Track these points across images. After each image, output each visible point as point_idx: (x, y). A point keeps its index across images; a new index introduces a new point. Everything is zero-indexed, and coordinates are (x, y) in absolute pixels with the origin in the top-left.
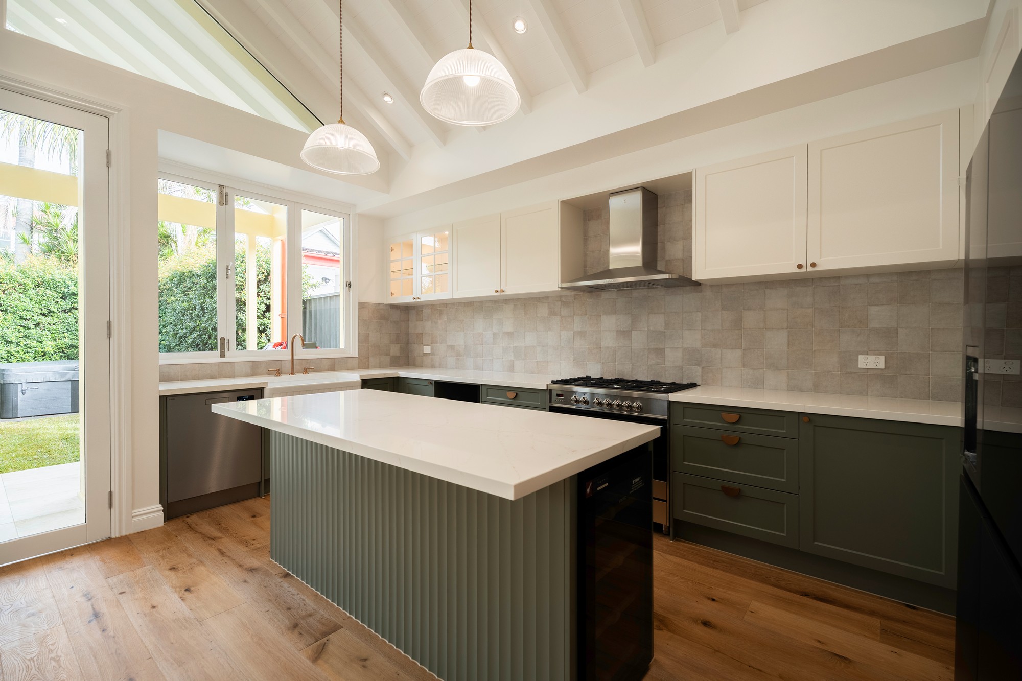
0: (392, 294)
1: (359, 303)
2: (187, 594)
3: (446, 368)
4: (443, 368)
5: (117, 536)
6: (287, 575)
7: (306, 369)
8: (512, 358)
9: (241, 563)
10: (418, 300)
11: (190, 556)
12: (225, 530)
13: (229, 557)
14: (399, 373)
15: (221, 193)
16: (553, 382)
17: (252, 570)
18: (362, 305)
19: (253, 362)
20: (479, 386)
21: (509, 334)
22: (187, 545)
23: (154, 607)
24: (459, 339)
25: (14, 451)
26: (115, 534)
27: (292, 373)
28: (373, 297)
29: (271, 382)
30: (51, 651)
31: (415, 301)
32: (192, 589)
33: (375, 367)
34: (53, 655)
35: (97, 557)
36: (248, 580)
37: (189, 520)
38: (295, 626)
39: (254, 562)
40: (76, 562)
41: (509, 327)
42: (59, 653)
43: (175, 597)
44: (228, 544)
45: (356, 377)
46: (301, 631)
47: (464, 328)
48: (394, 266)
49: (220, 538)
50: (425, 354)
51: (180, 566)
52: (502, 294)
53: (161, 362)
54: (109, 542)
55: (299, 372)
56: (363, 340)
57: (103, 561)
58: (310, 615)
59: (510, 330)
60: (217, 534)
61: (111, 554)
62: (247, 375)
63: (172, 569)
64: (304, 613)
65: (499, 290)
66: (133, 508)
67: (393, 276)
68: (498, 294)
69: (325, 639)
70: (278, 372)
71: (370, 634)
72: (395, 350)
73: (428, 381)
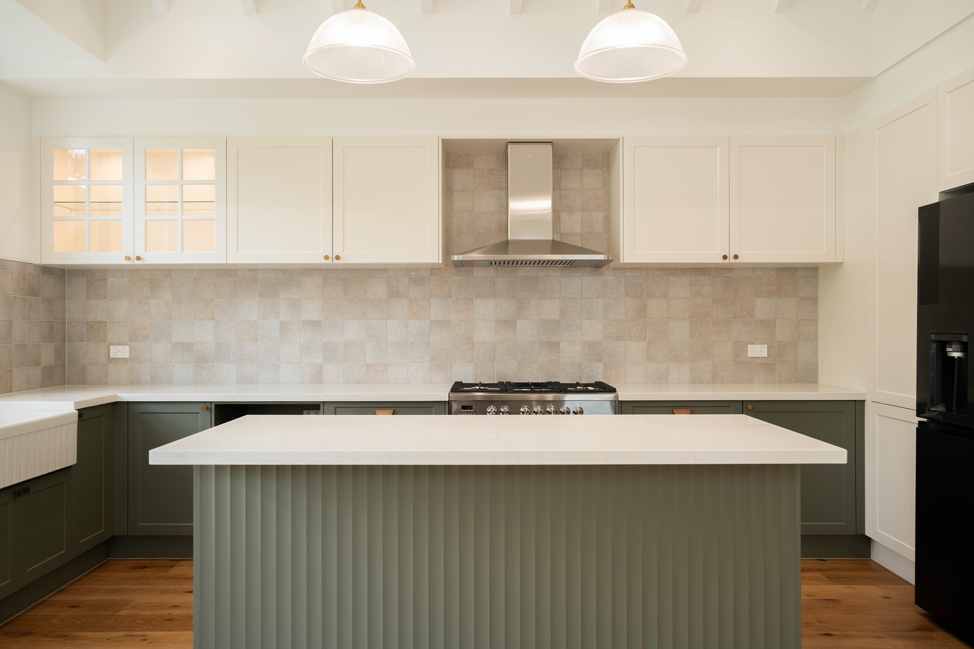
3: (170, 383)
4: (160, 384)
10: (138, 262)
14: (118, 394)
21: (314, 325)
24: (201, 333)
31: (129, 262)
41: (312, 311)
47: (213, 314)
50: (114, 360)
52: (338, 261)
59: (316, 317)
65: (332, 256)
68: (327, 261)
72: (47, 355)
73: (201, 405)
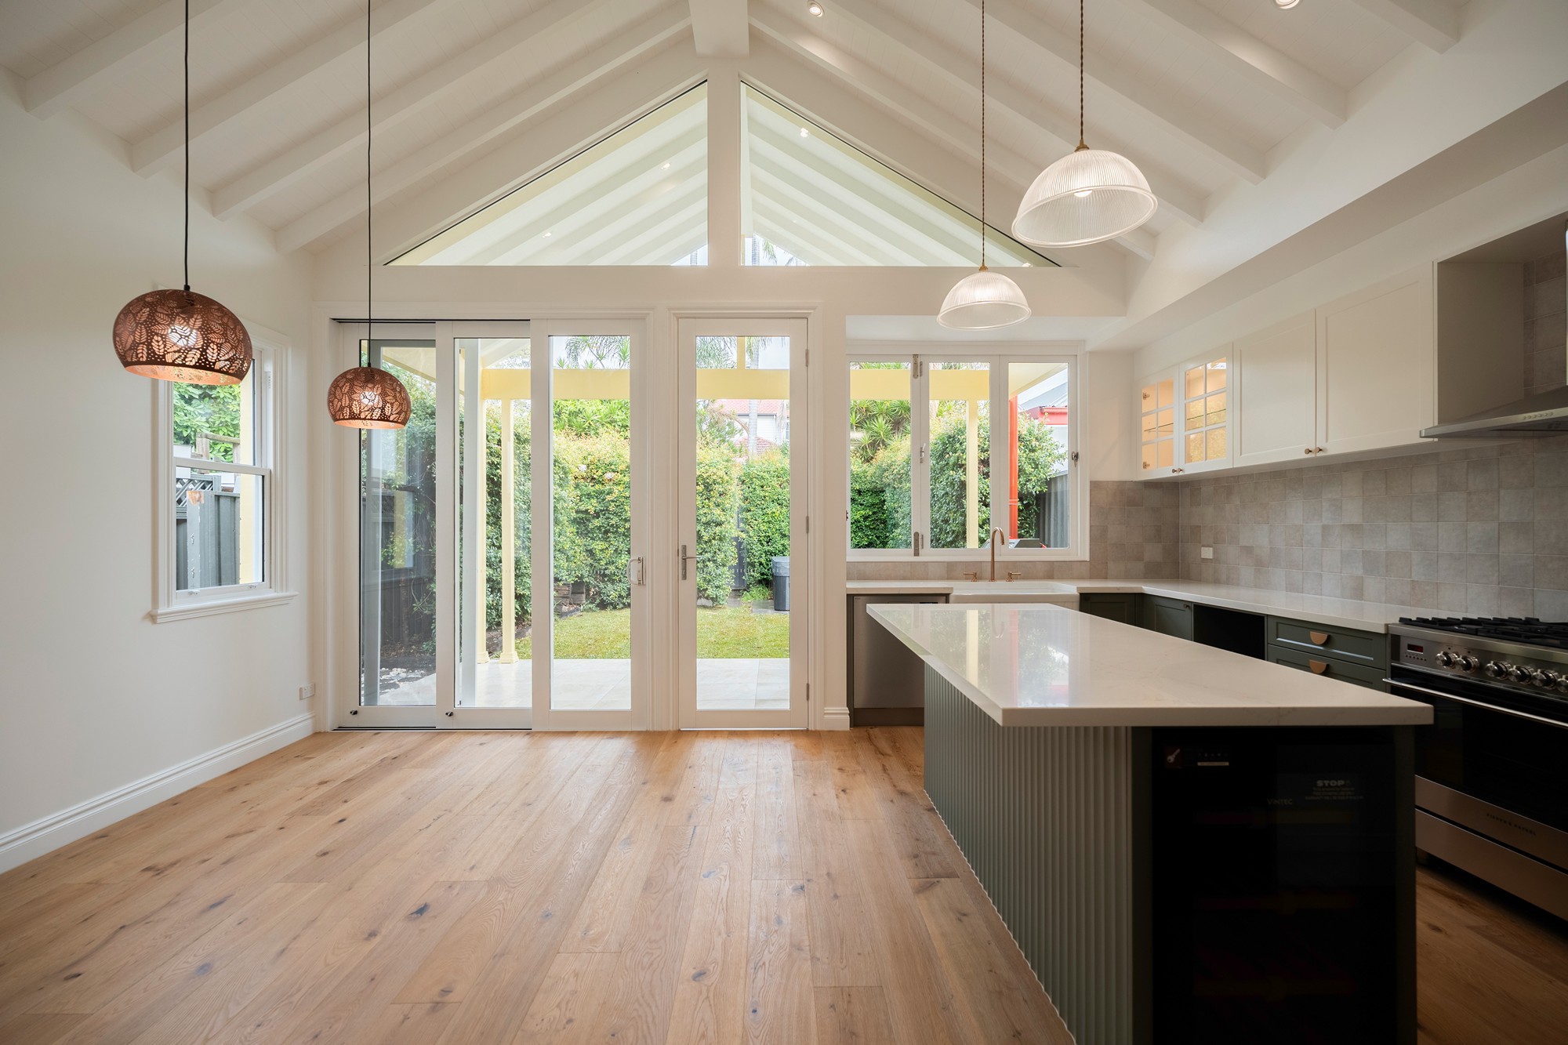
0: (1145, 466)
1: (1091, 482)
2: (842, 795)
3: (1238, 585)
4: (1233, 585)
5: (813, 729)
6: (931, 810)
7: (1010, 575)
8: (1360, 572)
9: (896, 784)
10: (1181, 473)
11: (858, 763)
12: (896, 749)
13: (889, 775)
14: (1143, 587)
15: (915, 364)
16: (1405, 621)
17: (902, 793)
18: (1095, 486)
19: (948, 563)
20: (1263, 618)
21: (1355, 529)
22: (860, 753)
23: (814, 795)
24: (1260, 537)
25: (775, 640)
26: (811, 728)
27: (993, 579)
28: (1115, 471)
29: (959, 588)
30: (743, 799)
31: (1175, 474)
32: (847, 791)
33: (1117, 578)
34: (744, 803)
35: (793, 743)
36: (895, 800)
37: (871, 731)
38: (916, 856)
39: (908, 787)
40: (779, 741)
41: (1353, 513)
42: (747, 803)
43: (833, 793)
44: (894, 763)
45: (1071, 589)
46: (918, 863)
47: (1268, 517)
48: (1147, 422)
49: (890, 756)
50: (1205, 560)
51: (847, 769)
52: (1320, 454)
53: (849, 559)
54: (807, 733)
55: (1002, 579)
56: (1098, 536)
57: (796, 746)
58: (934, 854)
59: (1356, 519)
60: (888, 751)
61: (803, 741)
62: (942, 578)
63: (840, 769)
64: (929, 849)
65: (1312, 448)
66: (825, 704)
67: (1145, 437)
68: (1310, 455)
69: (936, 880)
70: (976, 577)
71: (983, 897)
72: (1153, 552)
73: (1184, 603)
